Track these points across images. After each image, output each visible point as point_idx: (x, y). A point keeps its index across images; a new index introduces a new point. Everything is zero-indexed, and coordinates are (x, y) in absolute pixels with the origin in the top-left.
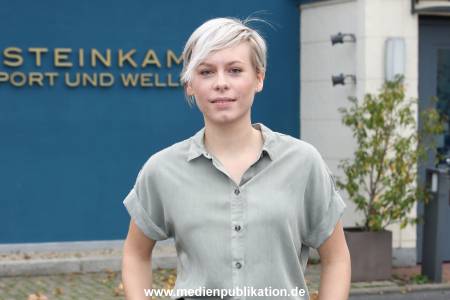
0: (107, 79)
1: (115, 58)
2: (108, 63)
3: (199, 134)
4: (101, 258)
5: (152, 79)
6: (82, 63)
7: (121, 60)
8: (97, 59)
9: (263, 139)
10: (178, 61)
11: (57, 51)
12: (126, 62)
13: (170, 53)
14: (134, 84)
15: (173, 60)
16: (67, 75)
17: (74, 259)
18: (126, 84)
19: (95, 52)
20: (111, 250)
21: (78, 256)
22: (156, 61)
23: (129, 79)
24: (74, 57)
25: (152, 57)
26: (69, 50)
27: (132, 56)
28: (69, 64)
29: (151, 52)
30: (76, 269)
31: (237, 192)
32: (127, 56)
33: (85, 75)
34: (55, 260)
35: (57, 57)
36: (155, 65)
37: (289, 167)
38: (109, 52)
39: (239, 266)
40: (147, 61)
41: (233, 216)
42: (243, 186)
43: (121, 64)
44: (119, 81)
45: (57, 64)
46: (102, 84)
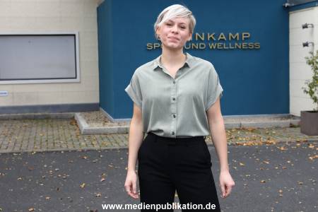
0: (202, 46)
1: (206, 36)
2: (203, 39)
3: (158, 58)
5: (222, 46)
7: (209, 37)
8: (198, 37)
10: (234, 38)
12: (211, 38)
13: (230, 34)
14: (214, 47)
15: (231, 37)
18: (211, 47)
19: (197, 34)
22: (224, 38)
23: (212, 46)
25: (222, 36)
27: (213, 36)
29: (222, 34)
31: (174, 83)
32: (211, 36)
33: (193, 44)
36: (223, 40)
37: (198, 71)
38: (203, 34)
40: (220, 38)
41: (172, 94)
42: (177, 79)
43: (209, 39)
44: (208, 46)
46: (200, 48)
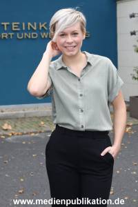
0: (35, 35)
1: (38, 26)
2: (35, 28)
4: (34, 111)
6: (24, 29)
7: (41, 27)
8: (30, 27)
9: (87, 57)
11: (13, 24)
12: (43, 28)
14: (46, 37)
16: (18, 34)
17: (22, 112)
18: (43, 37)
19: (29, 24)
20: (38, 108)
21: (24, 110)
23: (44, 35)
24: (20, 26)
26: (18, 23)
27: (45, 25)
28: (18, 29)
30: (23, 116)
31: (79, 80)
32: (43, 25)
33: (25, 34)
34: (14, 112)
35: (13, 26)
38: (35, 24)
39: (82, 111)
41: (79, 90)
43: (40, 29)
44: (40, 36)
45: (14, 29)
46: (33, 37)
